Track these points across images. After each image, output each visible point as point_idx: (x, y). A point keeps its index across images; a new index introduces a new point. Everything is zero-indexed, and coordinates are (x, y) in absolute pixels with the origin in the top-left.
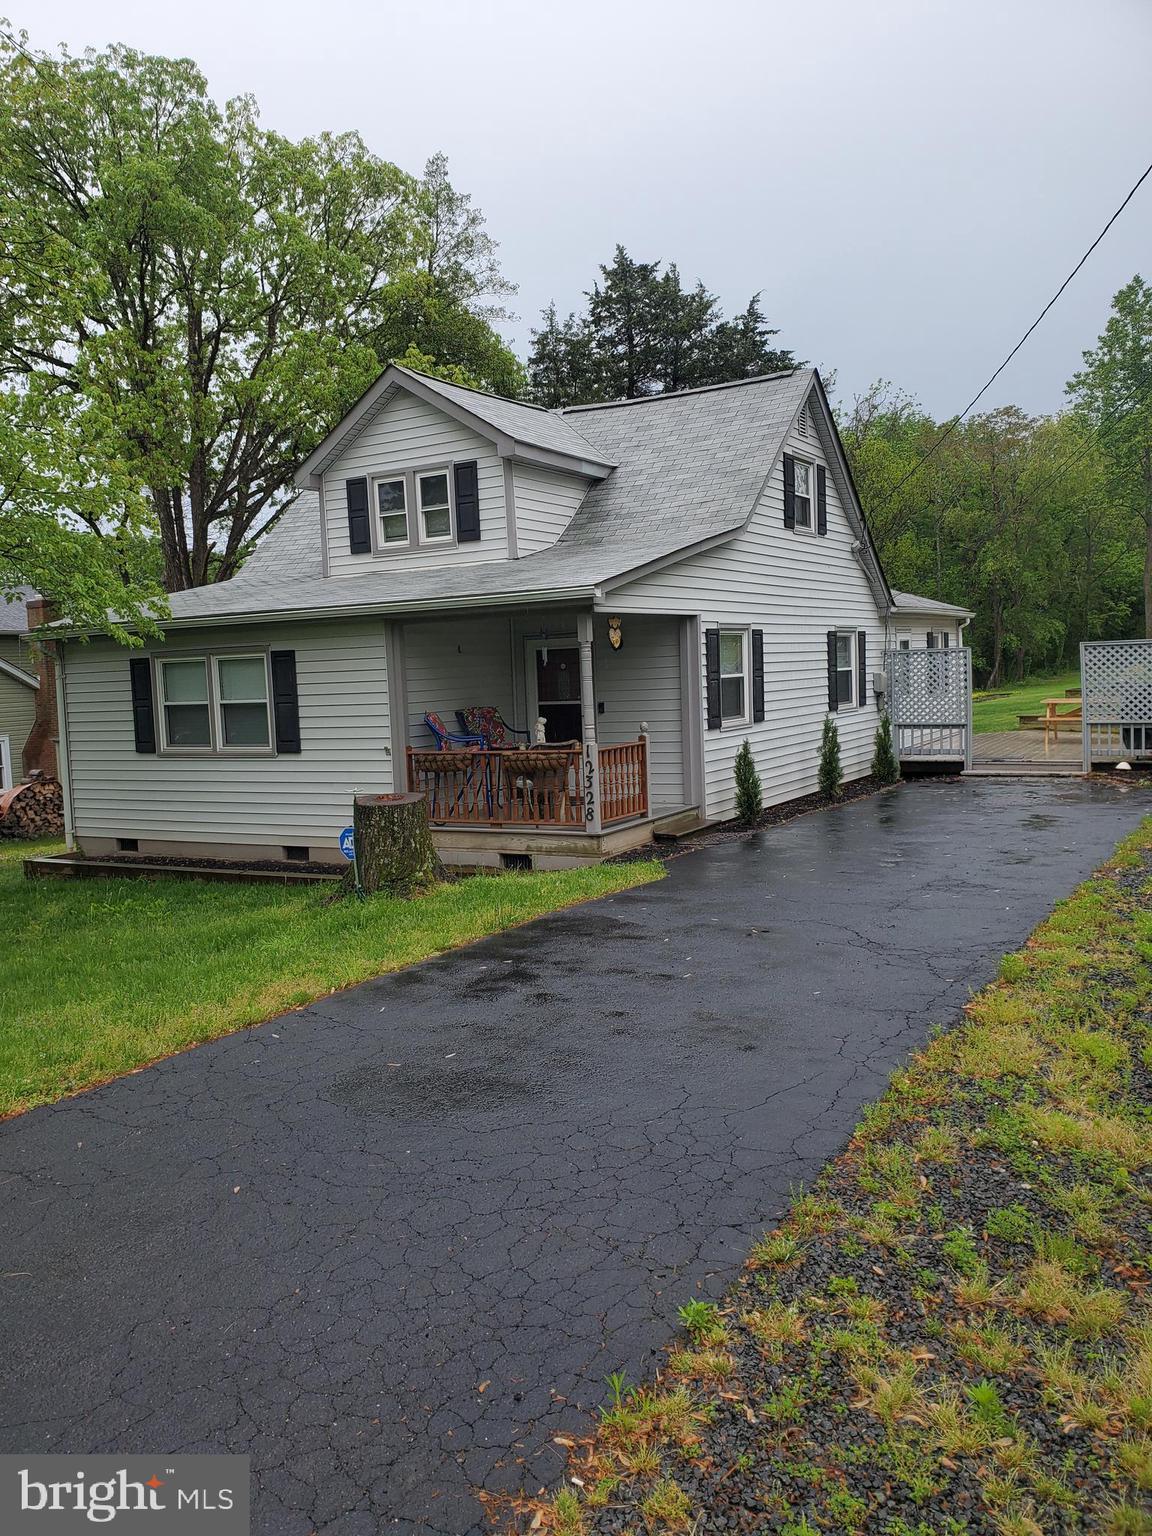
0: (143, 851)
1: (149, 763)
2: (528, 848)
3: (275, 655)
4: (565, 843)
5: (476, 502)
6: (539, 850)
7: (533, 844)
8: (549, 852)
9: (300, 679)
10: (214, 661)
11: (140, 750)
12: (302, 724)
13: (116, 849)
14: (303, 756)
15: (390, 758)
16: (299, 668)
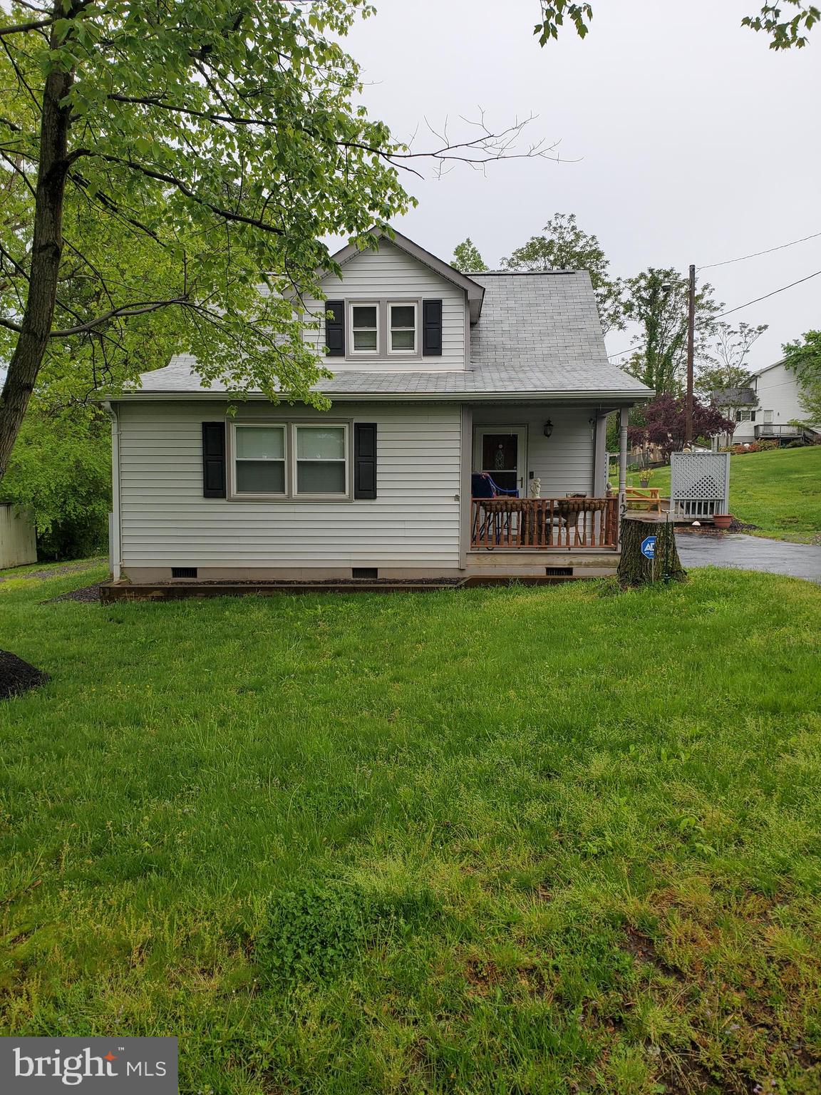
0: (201, 577)
1: (217, 505)
2: (571, 563)
3: (359, 427)
4: (600, 559)
5: (440, 329)
6: (579, 564)
7: (574, 561)
8: (587, 565)
9: (379, 445)
10: (294, 428)
11: (208, 494)
12: (379, 477)
13: (171, 576)
14: (378, 501)
15: (457, 503)
16: (379, 436)
